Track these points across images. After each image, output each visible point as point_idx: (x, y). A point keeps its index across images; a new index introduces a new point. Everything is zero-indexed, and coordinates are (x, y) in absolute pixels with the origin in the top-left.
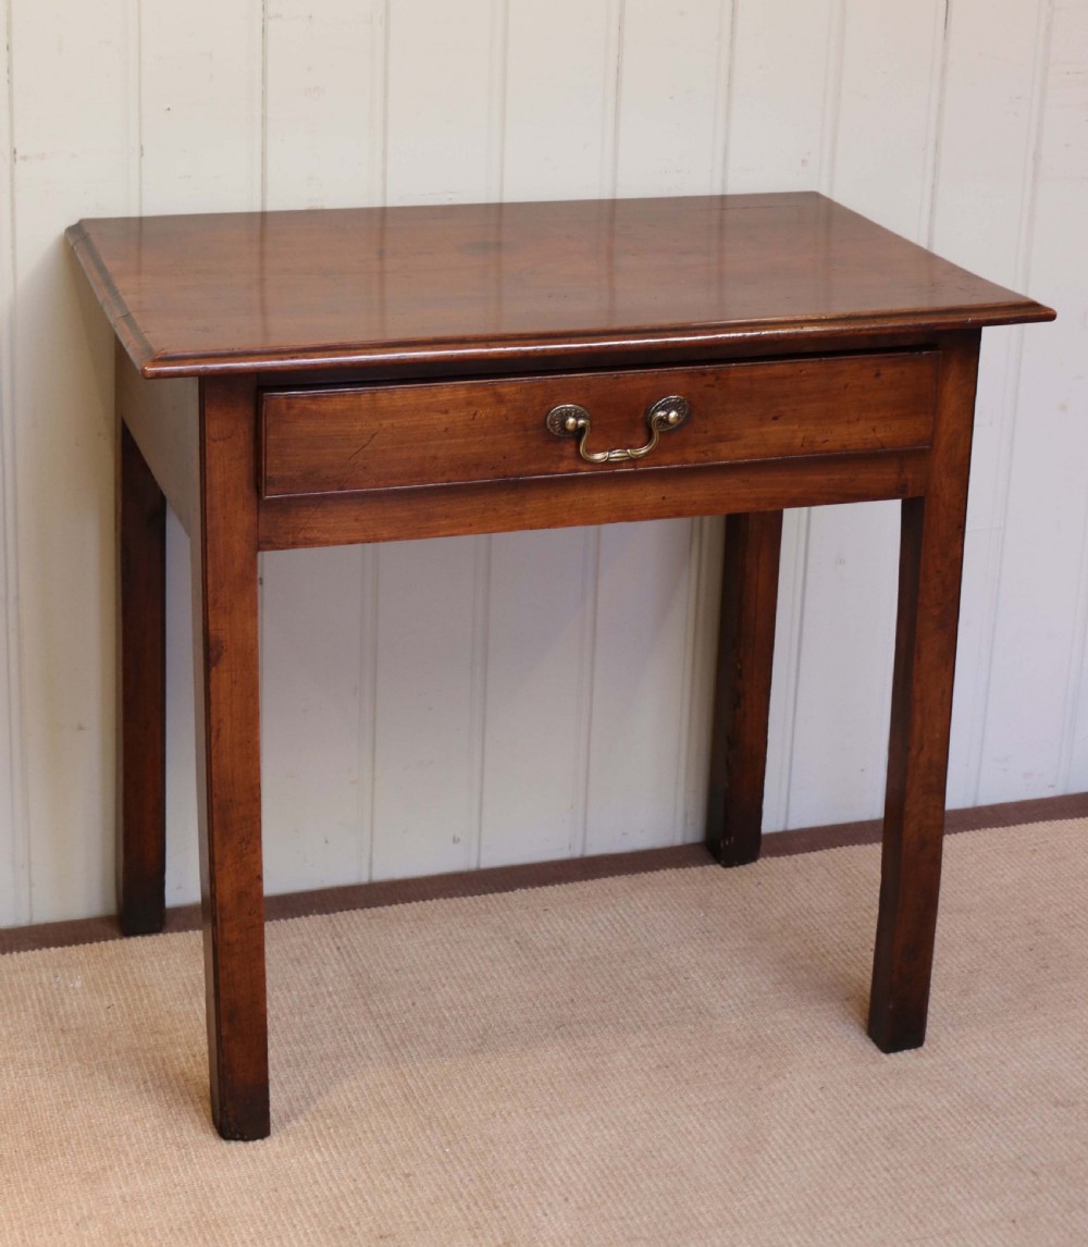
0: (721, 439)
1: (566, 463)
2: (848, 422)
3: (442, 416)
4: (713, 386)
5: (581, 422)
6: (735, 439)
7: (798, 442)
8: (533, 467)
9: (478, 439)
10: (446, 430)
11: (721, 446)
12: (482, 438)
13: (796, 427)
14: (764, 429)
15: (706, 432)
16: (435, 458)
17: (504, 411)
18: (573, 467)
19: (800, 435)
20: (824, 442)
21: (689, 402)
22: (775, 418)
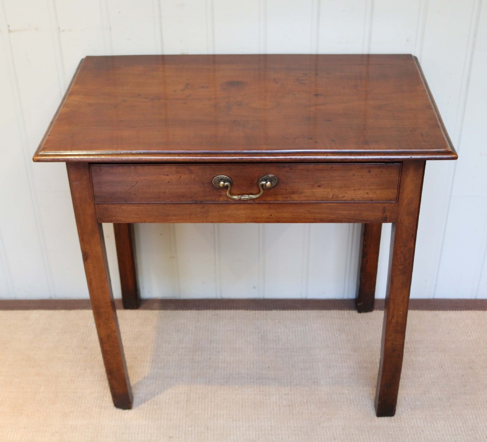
0: (293, 193)
1: (222, 198)
2: (355, 190)
3: (166, 177)
4: (289, 172)
5: (226, 184)
6: (300, 193)
7: (331, 196)
8: (208, 198)
9: (183, 186)
10: (169, 182)
11: (293, 196)
12: (184, 186)
13: (329, 190)
14: (314, 190)
15: (286, 190)
16: (164, 192)
17: (193, 177)
18: (226, 199)
19: (332, 193)
20: (343, 197)
21: (278, 178)
22: (319, 186)
